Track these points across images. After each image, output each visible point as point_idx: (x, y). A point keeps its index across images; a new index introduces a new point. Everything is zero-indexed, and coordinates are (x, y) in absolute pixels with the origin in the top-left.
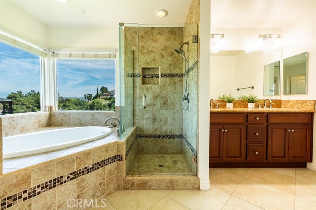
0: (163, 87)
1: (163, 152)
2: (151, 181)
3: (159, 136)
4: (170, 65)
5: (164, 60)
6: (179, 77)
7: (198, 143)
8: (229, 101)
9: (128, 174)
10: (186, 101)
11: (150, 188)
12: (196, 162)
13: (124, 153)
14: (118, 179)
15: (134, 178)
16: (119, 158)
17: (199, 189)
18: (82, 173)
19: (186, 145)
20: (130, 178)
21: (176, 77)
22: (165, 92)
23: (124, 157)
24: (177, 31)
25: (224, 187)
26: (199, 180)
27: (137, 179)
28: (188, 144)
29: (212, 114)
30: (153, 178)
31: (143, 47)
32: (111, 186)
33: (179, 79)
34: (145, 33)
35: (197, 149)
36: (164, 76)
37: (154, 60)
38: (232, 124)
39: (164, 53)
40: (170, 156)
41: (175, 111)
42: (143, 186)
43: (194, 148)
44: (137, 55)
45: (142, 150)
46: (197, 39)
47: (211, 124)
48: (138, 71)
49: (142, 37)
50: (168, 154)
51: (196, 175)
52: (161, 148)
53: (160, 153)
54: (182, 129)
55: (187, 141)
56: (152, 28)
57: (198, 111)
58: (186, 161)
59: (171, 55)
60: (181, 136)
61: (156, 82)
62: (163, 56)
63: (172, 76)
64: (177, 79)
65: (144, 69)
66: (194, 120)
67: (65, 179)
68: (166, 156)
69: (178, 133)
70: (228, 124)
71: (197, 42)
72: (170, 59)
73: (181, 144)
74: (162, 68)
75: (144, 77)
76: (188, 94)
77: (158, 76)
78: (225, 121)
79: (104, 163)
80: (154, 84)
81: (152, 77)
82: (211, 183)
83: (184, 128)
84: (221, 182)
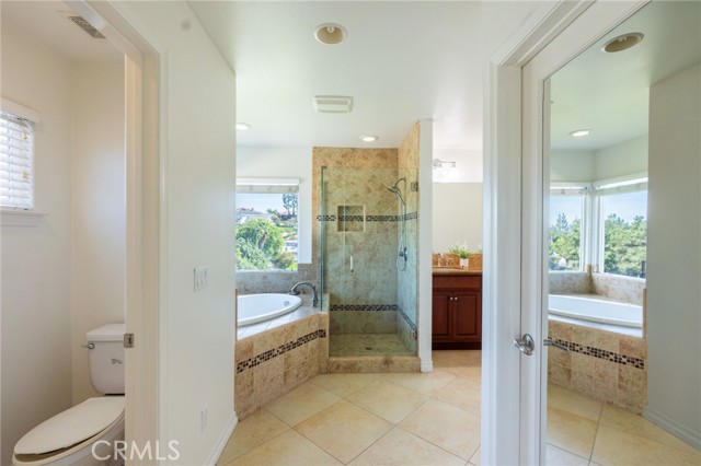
0: (368, 236)
1: (369, 331)
2: (360, 362)
3: (363, 308)
4: (379, 203)
5: (370, 195)
6: (392, 220)
7: (418, 314)
8: (464, 257)
9: (330, 356)
10: (403, 258)
11: (359, 371)
12: (416, 338)
13: (327, 328)
14: (319, 361)
15: (340, 359)
16: (321, 333)
17: (419, 371)
18: (289, 348)
19: (402, 319)
20: (334, 359)
21: (387, 220)
22: (372, 242)
23: (327, 333)
24: (389, 153)
25: (450, 369)
26: (419, 360)
27: (343, 360)
28: (406, 318)
29: (435, 276)
30: (362, 358)
31: (339, 176)
32: (313, 368)
33: (393, 223)
34: (343, 157)
35: (417, 322)
36: (370, 218)
37: (356, 195)
38: (464, 290)
39: (370, 185)
40: (380, 336)
41: (386, 271)
42: (351, 369)
43: (414, 321)
44: (331, 187)
45: (338, 328)
46: (416, 187)
47: (434, 290)
48: (333, 211)
49: (338, 162)
50: (376, 333)
51: (416, 354)
52: (366, 325)
53: (364, 332)
54: (396, 297)
55: (404, 314)
56: (353, 149)
57: (418, 274)
58: (403, 342)
59: (381, 189)
60: (395, 307)
61: (358, 227)
62: (369, 191)
63: (381, 219)
64: (388, 224)
65: (340, 208)
66: (414, 285)
67: (276, 352)
68: (373, 336)
69: (390, 303)
70: (459, 290)
71: (417, 190)
72: (379, 193)
73: (396, 318)
74: (368, 207)
75: (340, 219)
76: (405, 249)
77: (361, 219)
78: (454, 286)
79: (306, 339)
80: (355, 230)
81: (352, 219)
82: (434, 365)
83: (399, 295)
84: (447, 365)
